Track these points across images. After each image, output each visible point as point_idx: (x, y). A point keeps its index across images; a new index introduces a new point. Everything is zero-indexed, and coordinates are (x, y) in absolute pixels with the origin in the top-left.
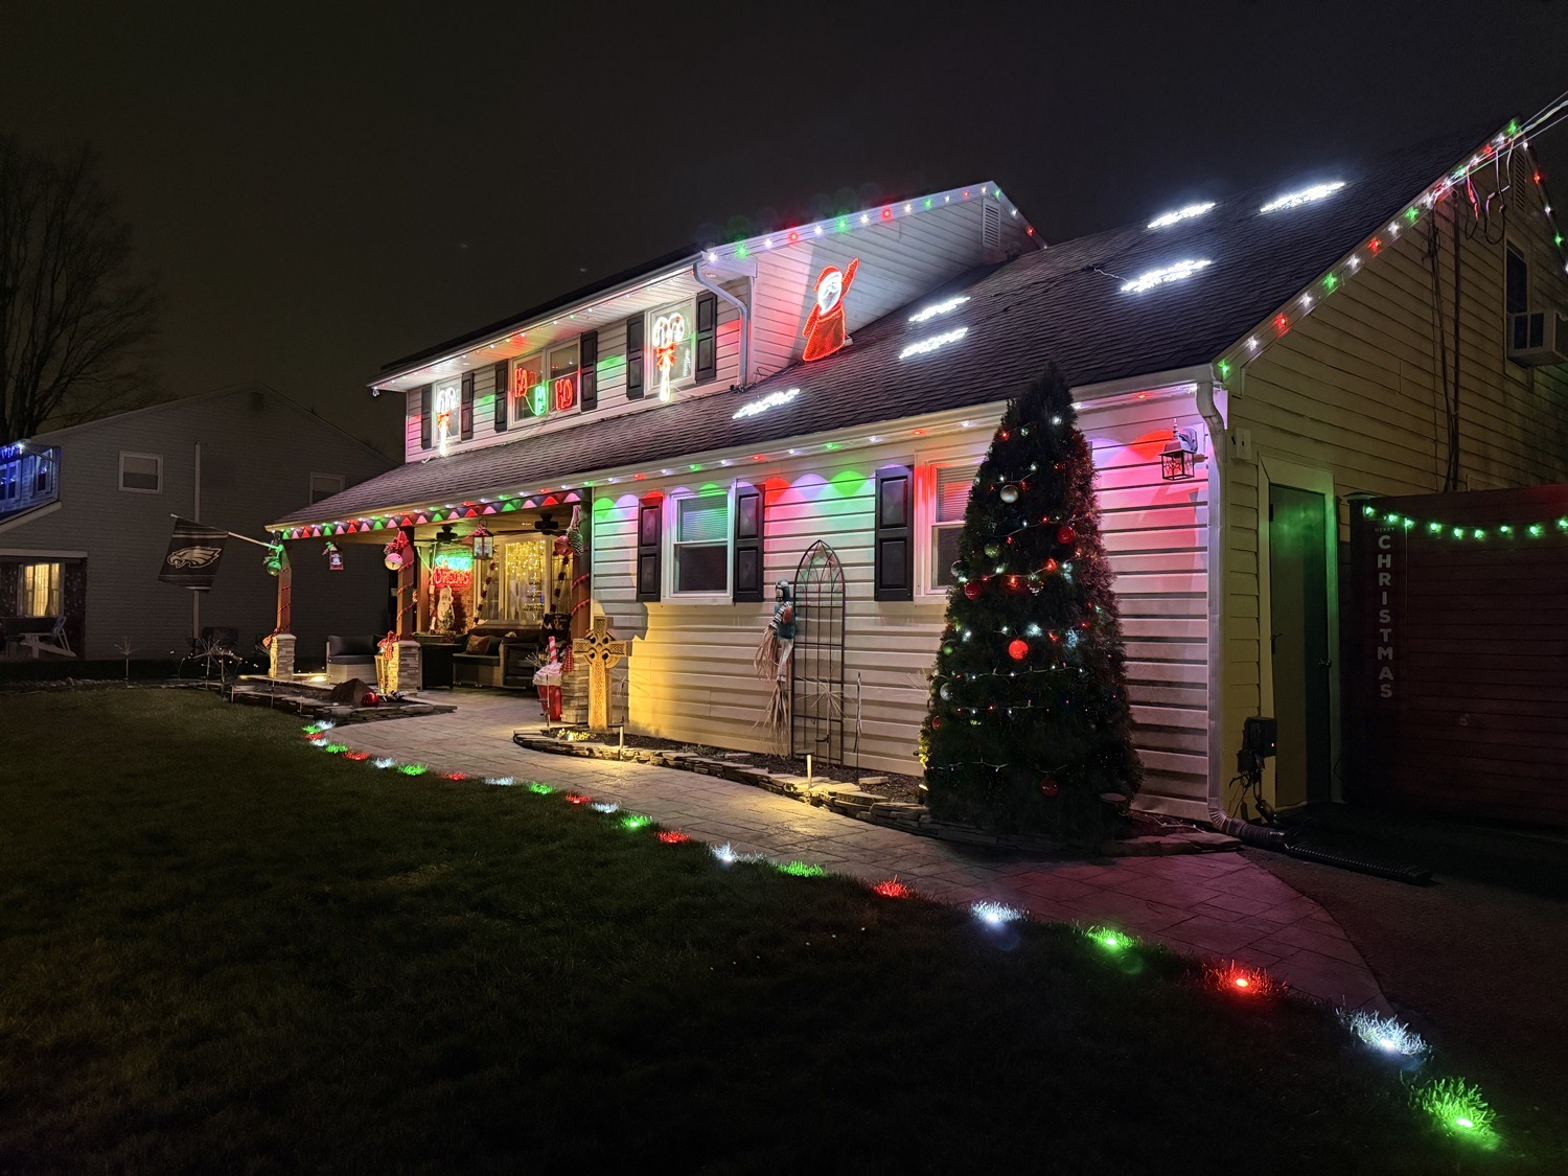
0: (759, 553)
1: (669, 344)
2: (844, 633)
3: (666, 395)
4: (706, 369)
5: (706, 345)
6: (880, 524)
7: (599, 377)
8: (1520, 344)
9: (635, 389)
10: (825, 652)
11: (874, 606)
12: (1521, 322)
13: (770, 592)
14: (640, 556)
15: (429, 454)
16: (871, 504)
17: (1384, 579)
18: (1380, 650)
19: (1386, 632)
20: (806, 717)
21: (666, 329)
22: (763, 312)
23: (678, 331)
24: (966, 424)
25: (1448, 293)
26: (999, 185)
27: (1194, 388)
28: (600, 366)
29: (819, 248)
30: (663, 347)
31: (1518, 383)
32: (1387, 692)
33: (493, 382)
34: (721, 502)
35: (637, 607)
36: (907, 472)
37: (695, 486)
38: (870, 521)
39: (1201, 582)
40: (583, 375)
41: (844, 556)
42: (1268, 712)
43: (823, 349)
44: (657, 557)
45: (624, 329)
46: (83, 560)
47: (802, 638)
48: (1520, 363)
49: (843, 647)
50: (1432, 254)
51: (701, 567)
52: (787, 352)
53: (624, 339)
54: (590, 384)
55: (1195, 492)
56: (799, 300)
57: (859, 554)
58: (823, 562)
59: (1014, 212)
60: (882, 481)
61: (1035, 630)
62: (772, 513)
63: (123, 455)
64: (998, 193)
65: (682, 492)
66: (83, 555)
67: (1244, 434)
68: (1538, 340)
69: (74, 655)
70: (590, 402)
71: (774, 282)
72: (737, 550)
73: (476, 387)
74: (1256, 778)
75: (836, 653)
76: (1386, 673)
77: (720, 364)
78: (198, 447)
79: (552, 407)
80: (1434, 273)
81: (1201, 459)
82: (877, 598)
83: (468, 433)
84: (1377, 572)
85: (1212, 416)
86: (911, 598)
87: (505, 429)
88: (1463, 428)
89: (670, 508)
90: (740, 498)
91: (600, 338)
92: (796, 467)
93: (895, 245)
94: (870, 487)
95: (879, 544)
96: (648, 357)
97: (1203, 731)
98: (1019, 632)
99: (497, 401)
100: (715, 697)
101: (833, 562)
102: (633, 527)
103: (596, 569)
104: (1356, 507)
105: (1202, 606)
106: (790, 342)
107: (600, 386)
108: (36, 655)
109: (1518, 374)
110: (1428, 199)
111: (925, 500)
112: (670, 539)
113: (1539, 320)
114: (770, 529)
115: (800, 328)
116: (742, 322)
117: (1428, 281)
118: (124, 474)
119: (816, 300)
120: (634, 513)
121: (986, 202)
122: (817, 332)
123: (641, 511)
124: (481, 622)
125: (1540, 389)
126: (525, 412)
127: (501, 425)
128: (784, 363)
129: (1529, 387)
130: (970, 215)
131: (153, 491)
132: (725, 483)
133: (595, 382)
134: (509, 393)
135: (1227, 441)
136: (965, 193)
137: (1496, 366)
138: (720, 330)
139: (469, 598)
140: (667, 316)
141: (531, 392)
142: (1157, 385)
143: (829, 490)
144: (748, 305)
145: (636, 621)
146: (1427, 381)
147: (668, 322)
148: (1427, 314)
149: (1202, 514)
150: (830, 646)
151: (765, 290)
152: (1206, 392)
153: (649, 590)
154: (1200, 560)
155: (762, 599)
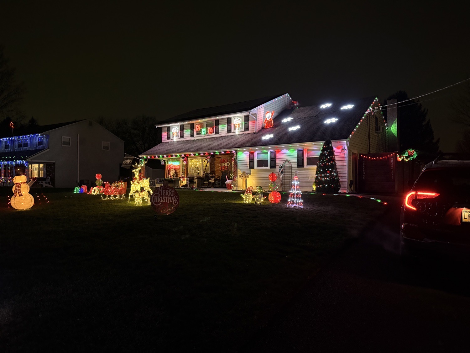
0: (275, 161)
1: (238, 123)
2: (292, 172)
3: (237, 132)
4: (247, 128)
5: (247, 125)
6: (298, 157)
7: (220, 128)
8: (377, 130)
9: (229, 131)
10: (288, 175)
11: (297, 168)
12: (377, 127)
13: (277, 167)
14: (250, 162)
15: (169, 141)
16: (296, 154)
17: (364, 164)
18: (363, 173)
19: (364, 171)
20: (285, 185)
21: (237, 121)
22: (259, 120)
23: (240, 121)
24: (313, 144)
25: (369, 125)
26: (289, 94)
27: (345, 141)
28: (220, 126)
29: (265, 108)
30: (236, 124)
31: (377, 136)
32: (364, 178)
33: (190, 127)
34: (267, 153)
35: (249, 170)
36: (302, 150)
37: (261, 151)
38: (296, 156)
39: (346, 164)
40: (215, 128)
41: (291, 161)
42: (352, 180)
43: (269, 126)
44: (253, 162)
45: (227, 120)
46: (54, 163)
47: (284, 173)
48: (377, 133)
49: (291, 174)
50: (367, 120)
51: (262, 163)
52: (261, 126)
53: (227, 122)
54: (218, 129)
55: (345, 154)
56: (263, 117)
57: (294, 161)
58: (288, 162)
59: (291, 99)
60: (298, 151)
61: (330, 169)
62: (277, 155)
63: (62, 137)
64: (288, 95)
65: (259, 152)
66: (54, 162)
67: (350, 147)
68: (380, 130)
69: (52, 186)
70: (217, 132)
71: (260, 114)
72: (271, 161)
73: (184, 128)
74: (351, 187)
75: (290, 175)
76: (364, 176)
77: (250, 128)
78: (78, 135)
79: (207, 133)
80: (367, 123)
81: (345, 150)
82: (297, 167)
83: (182, 136)
84: (363, 163)
85: (347, 145)
86: (303, 167)
87: (194, 137)
88: (371, 143)
89: (256, 154)
90: (271, 153)
91: (220, 121)
92: (282, 149)
93: (275, 106)
94: (296, 151)
95: (298, 160)
96: (233, 126)
97: (346, 182)
98: (328, 170)
99: (191, 131)
100: (266, 183)
101: (289, 162)
102: (248, 157)
103: (238, 164)
104: (360, 155)
105: (346, 167)
106: (261, 124)
107: (220, 130)
108: (44, 186)
109: (376, 134)
110: (367, 112)
111: (305, 153)
112: (256, 159)
113: (380, 127)
114: (277, 157)
115: (263, 122)
116: (255, 121)
117: (367, 124)
118: (63, 142)
119: (266, 117)
120: (248, 154)
121: (287, 97)
122: (267, 123)
123: (250, 154)
124: (183, 175)
125: (380, 136)
126: (199, 133)
127: (192, 135)
128: (261, 128)
129: (378, 136)
130: (285, 100)
131: (69, 146)
132: (268, 150)
133: (219, 129)
134: (194, 130)
135: (348, 148)
136: (284, 96)
137: (374, 134)
138: (250, 122)
139: (179, 171)
140: (237, 118)
141: (201, 130)
142: (341, 141)
143: (288, 152)
144: (256, 118)
145: (249, 172)
146: (366, 137)
147: (237, 120)
148: (366, 128)
149: (346, 156)
150: (289, 174)
151: (259, 116)
152: (347, 143)
153: (252, 166)
154: (345, 161)
155: (275, 168)
